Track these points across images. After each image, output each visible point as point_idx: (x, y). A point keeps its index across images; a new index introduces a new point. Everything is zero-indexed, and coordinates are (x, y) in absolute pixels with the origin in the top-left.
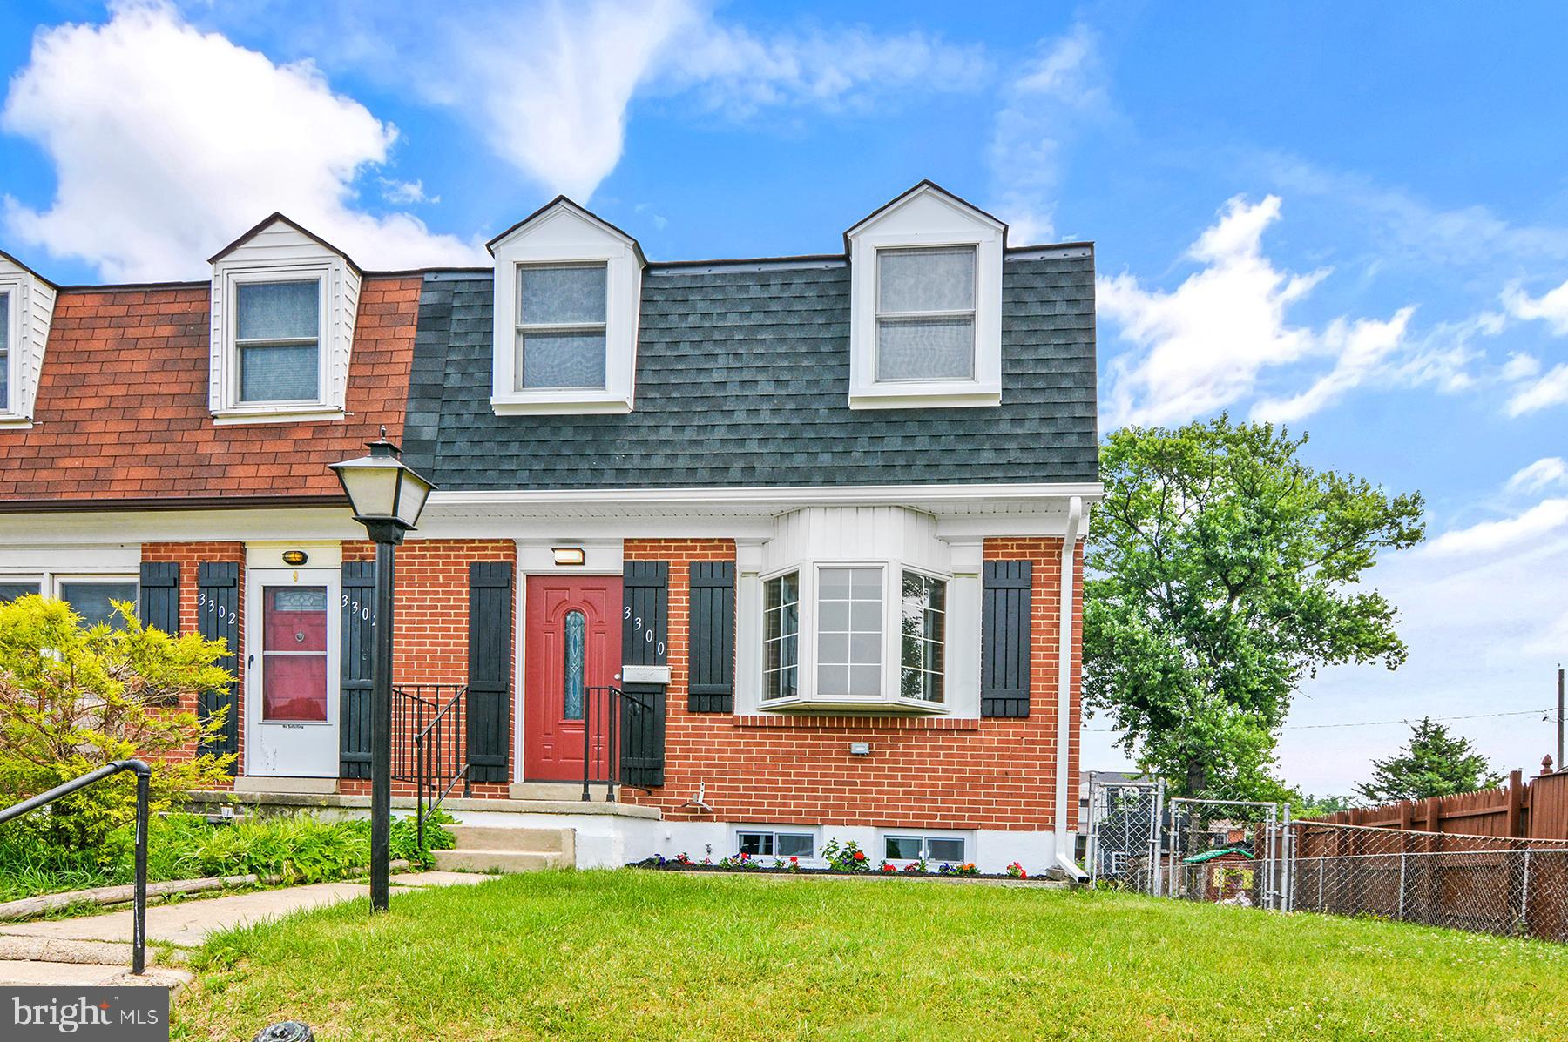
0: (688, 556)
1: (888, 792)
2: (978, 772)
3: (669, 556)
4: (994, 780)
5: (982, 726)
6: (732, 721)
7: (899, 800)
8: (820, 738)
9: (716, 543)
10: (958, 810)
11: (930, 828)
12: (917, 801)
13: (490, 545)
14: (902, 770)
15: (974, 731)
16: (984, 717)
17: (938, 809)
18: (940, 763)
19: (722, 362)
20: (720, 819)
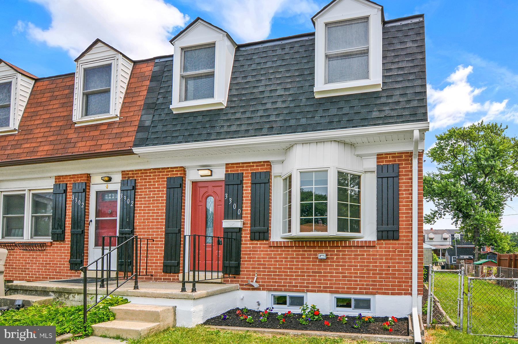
0: (251, 170)
1: (335, 277)
2: (376, 266)
3: (243, 170)
4: (383, 270)
5: (378, 244)
6: (268, 244)
7: (340, 280)
8: (306, 251)
9: (262, 163)
10: (367, 285)
11: (355, 293)
12: (348, 281)
13: (175, 170)
14: (341, 266)
15: (374, 247)
16: (378, 239)
17: (358, 285)
18: (359, 262)
19: (263, 83)
20: (263, 289)
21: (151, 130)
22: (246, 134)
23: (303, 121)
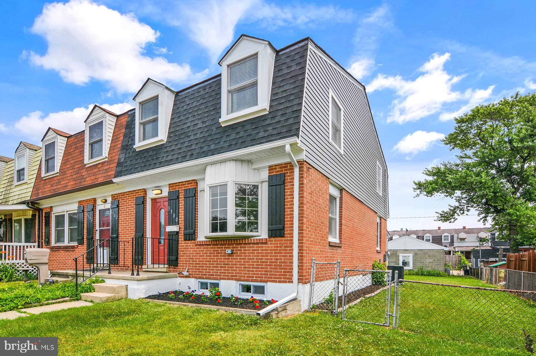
0: (184, 187)
1: (239, 268)
2: (267, 259)
3: (179, 188)
4: (273, 262)
5: (270, 241)
6: (195, 243)
7: (242, 271)
8: (219, 248)
9: (191, 182)
10: (261, 274)
11: (252, 281)
12: (248, 271)
13: (139, 191)
14: (243, 259)
15: (266, 243)
16: (269, 237)
17: (254, 274)
18: (255, 256)
19: (190, 119)
20: (192, 277)
21: (124, 165)
22: (177, 161)
23: (213, 147)
